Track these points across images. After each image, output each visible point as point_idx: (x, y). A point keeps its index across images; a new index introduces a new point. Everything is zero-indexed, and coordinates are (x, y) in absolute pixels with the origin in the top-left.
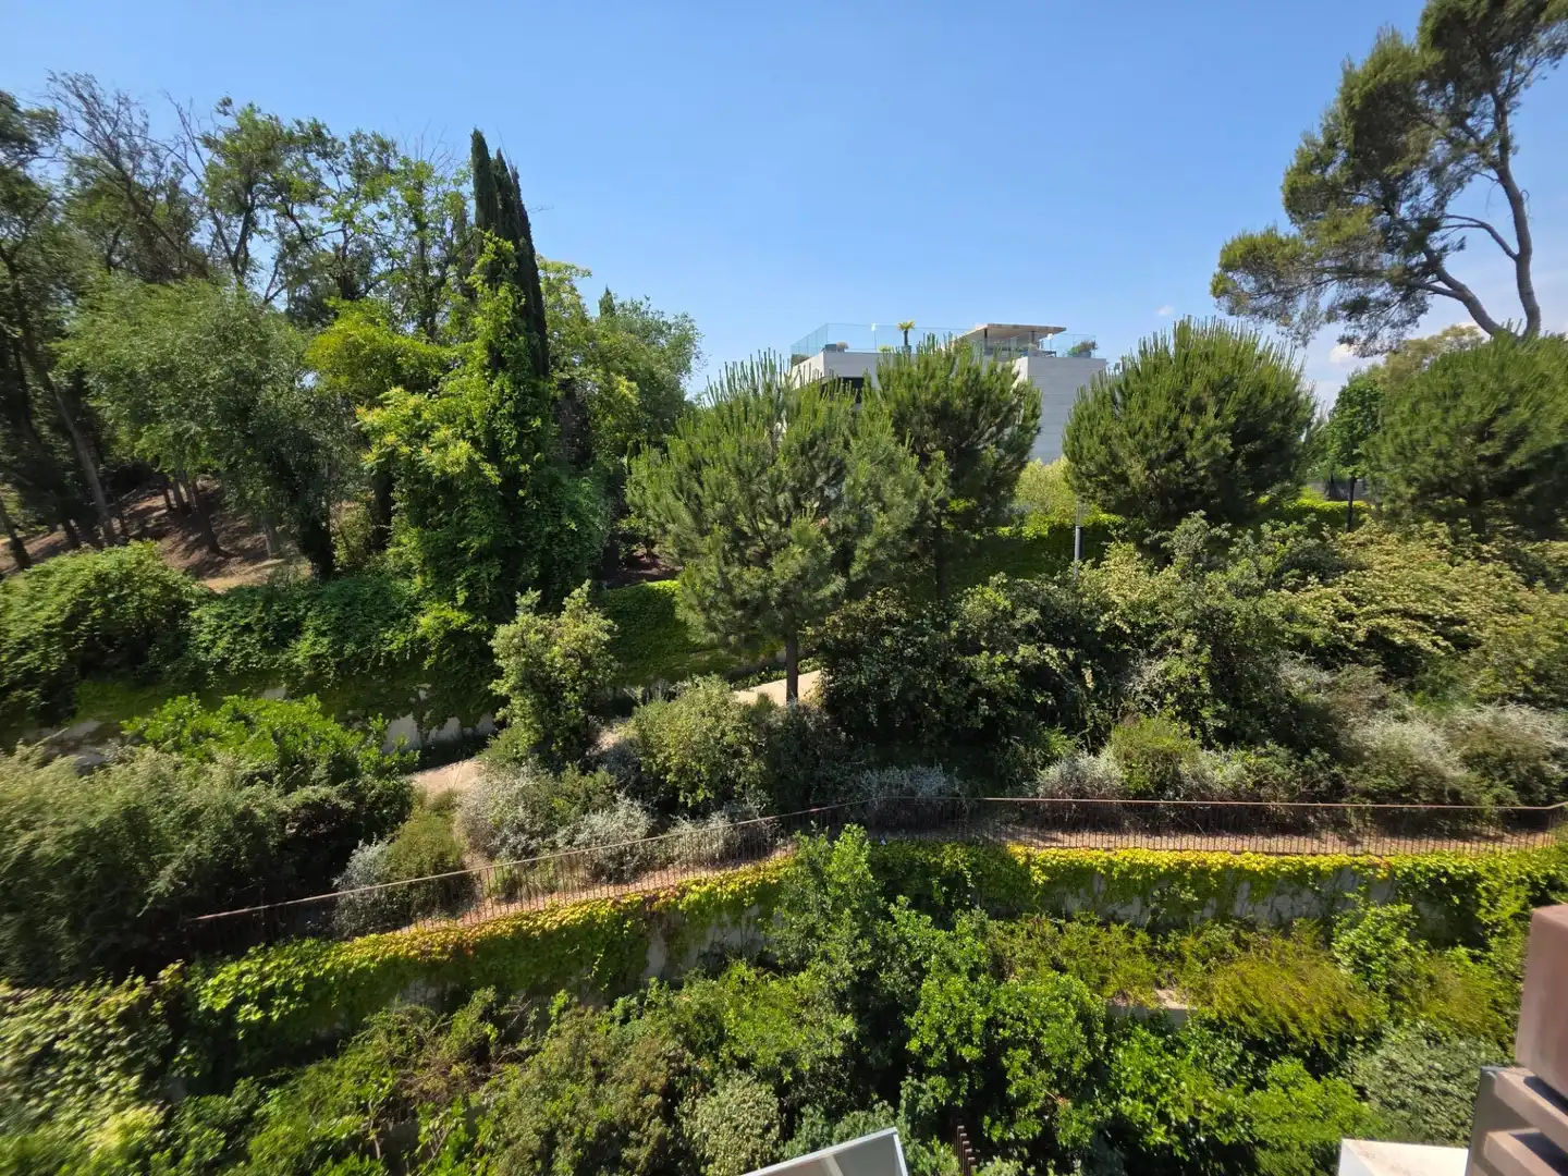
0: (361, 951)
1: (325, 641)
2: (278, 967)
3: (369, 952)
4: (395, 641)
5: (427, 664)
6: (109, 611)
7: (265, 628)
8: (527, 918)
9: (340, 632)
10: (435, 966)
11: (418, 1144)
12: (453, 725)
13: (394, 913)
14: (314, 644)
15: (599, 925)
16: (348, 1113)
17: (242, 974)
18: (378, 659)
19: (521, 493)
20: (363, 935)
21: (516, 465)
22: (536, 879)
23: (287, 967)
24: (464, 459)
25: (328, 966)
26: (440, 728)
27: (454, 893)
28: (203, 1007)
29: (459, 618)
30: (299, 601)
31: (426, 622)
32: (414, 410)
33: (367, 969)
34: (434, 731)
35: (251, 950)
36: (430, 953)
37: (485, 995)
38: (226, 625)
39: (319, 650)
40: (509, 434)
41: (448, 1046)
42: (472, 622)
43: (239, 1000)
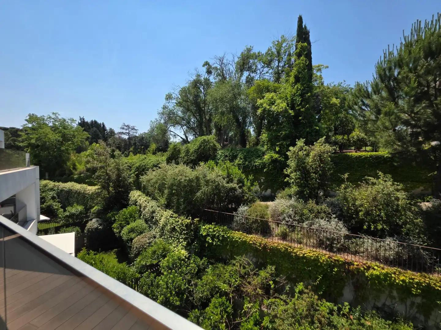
0: (237, 235)
1: (241, 161)
2: (217, 230)
3: (239, 236)
4: (258, 162)
5: (265, 170)
6: (204, 147)
7: (230, 156)
8: (290, 247)
9: (245, 158)
10: (256, 250)
11: (243, 309)
12: (269, 191)
13: (247, 229)
14: (239, 161)
15: (321, 263)
16: (226, 284)
17: (210, 228)
18: (253, 167)
19: (300, 118)
20: (239, 231)
21: (299, 109)
22: (294, 236)
23: (219, 231)
24: (284, 107)
25: (229, 235)
26: (266, 191)
27: (265, 230)
28: (201, 233)
29: (276, 156)
30: (238, 151)
31: (266, 157)
32: (272, 97)
33: (237, 241)
34: (263, 192)
35: (213, 223)
36: (256, 244)
37: (271, 269)
38: (223, 155)
39: (240, 163)
40: (298, 99)
41: (257, 281)
42: (279, 157)
43: (208, 235)
